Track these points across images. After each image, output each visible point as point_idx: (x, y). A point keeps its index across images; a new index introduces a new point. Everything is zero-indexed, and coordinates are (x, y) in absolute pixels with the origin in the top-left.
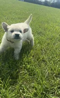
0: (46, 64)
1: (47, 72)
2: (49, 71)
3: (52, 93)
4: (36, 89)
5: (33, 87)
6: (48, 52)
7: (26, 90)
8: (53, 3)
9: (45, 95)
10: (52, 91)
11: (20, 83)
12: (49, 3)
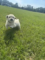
0: (22, 37)
1: (23, 41)
2: (24, 41)
3: (26, 51)
4: (18, 49)
5: (16, 48)
6: (23, 31)
7: (13, 50)
8: (26, 8)
9: (22, 52)
10: (25, 50)
11: (10, 46)
12: (24, 8)
